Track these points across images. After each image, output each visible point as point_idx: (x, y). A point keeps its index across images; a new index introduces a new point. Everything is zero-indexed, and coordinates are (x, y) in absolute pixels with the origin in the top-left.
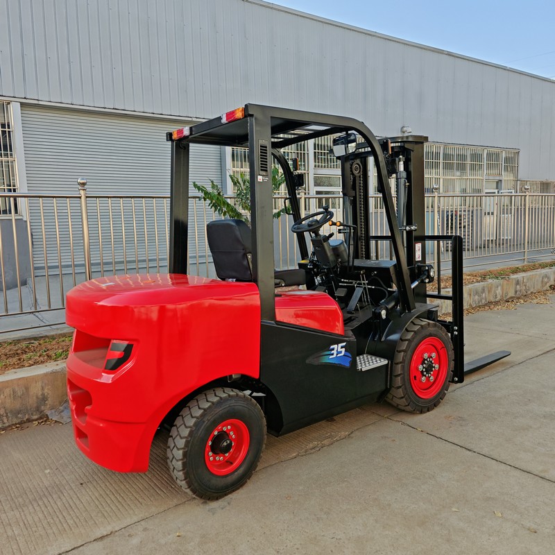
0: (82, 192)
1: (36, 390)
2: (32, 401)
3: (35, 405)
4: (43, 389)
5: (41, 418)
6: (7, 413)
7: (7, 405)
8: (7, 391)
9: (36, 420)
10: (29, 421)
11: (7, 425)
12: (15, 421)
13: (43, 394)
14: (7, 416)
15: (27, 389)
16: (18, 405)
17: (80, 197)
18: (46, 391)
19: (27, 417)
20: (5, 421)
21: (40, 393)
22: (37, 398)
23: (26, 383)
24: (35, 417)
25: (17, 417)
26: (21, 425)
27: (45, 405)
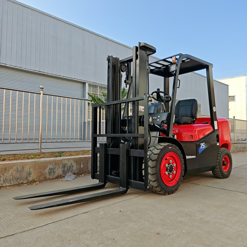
0: (41, 92)
1: (27, 169)
2: (24, 174)
3: (26, 176)
4: (30, 169)
6: (13, 179)
7: (14, 175)
8: (15, 168)
9: (26, 183)
10: (22, 183)
11: (12, 184)
12: (16, 183)
13: (30, 171)
14: (13, 180)
15: (23, 168)
16: (18, 175)
17: (40, 94)
18: (31, 170)
19: (22, 181)
20: (12, 182)
21: (28, 171)
22: (27, 173)
23: (23, 166)
24: (25, 182)
25: (17, 181)
26: (19, 185)
27: (30, 177)
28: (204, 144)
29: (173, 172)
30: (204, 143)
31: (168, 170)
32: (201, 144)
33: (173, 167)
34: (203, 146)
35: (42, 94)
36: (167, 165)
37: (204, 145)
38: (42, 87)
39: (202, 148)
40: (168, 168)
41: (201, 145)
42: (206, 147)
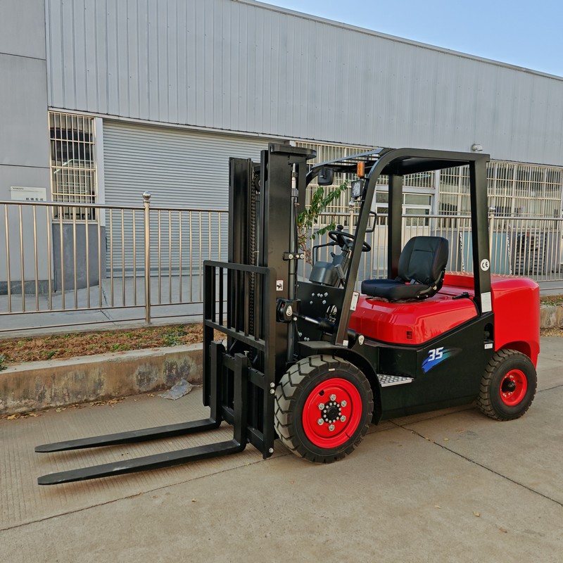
0: (146, 205)
1: (94, 375)
2: (90, 385)
3: (92, 388)
4: (100, 375)
5: (96, 400)
6: (69, 394)
7: (70, 387)
8: (71, 374)
9: (93, 401)
10: (87, 401)
11: (68, 403)
12: (75, 400)
13: (100, 380)
14: (68, 395)
15: (87, 373)
16: (78, 387)
17: (144, 209)
18: (102, 377)
19: (85, 398)
20: (67, 400)
21: (97, 378)
22: (95, 382)
23: (87, 369)
24: (92, 399)
25: (77, 397)
26: (79, 404)
27: (101, 389)
28: (440, 351)
29: (338, 418)
30: (442, 348)
31: (325, 416)
32: (430, 351)
33: (340, 409)
34: (436, 356)
35: (147, 210)
36: (321, 406)
37: (441, 353)
38: (146, 195)
39: (433, 359)
40: (325, 411)
41: (432, 353)
42: (447, 356)
